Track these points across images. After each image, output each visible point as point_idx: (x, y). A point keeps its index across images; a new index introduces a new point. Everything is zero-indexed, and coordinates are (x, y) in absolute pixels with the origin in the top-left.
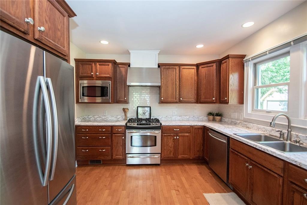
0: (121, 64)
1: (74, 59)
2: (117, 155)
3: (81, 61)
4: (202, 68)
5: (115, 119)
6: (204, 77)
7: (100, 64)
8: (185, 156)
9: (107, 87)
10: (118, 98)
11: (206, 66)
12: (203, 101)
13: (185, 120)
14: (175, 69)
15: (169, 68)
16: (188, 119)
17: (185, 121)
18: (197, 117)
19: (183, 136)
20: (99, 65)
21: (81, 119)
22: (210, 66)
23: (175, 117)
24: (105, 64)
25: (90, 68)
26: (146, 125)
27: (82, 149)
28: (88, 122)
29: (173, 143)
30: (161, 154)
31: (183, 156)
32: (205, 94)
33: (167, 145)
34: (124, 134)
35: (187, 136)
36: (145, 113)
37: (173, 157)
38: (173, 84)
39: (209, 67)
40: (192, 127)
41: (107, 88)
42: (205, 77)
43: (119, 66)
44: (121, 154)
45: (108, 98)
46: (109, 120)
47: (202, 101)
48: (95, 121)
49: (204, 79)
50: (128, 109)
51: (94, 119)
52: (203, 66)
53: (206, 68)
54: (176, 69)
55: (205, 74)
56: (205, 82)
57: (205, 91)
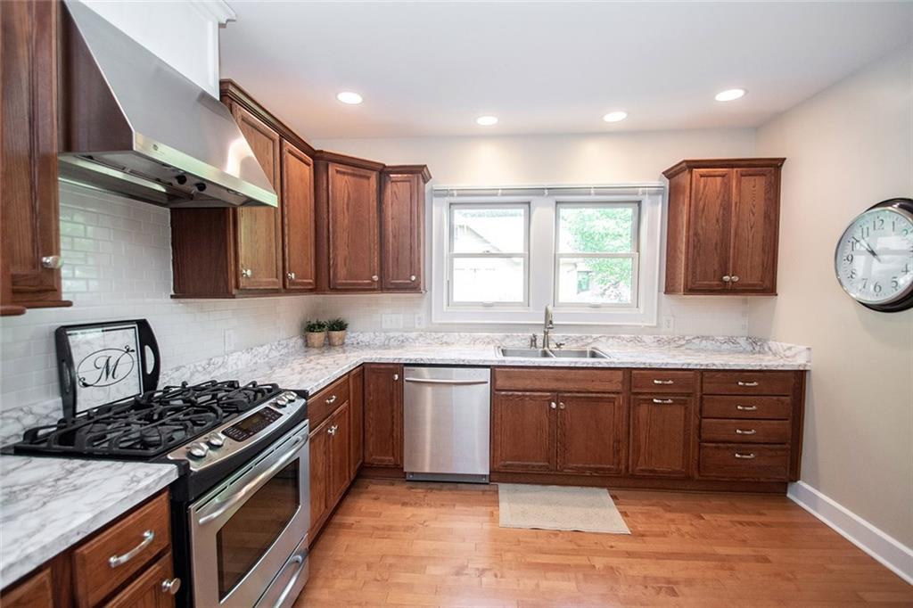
4: (337, 171)
6: (345, 206)
11: (349, 170)
14: (272, 143)
15: (258, 130)
23: (235, 355)
32: (347, 261)
36: (112, 364)
39: (359, 179)
40: (350, 374)
42: (348, 205)
47: (339, 284)
49: (345, 211)
52: (341, 168)
53: (350, 178)
54: (274, 141)
55: (346, 195)
56: (346, 221)
57: (347, 253)
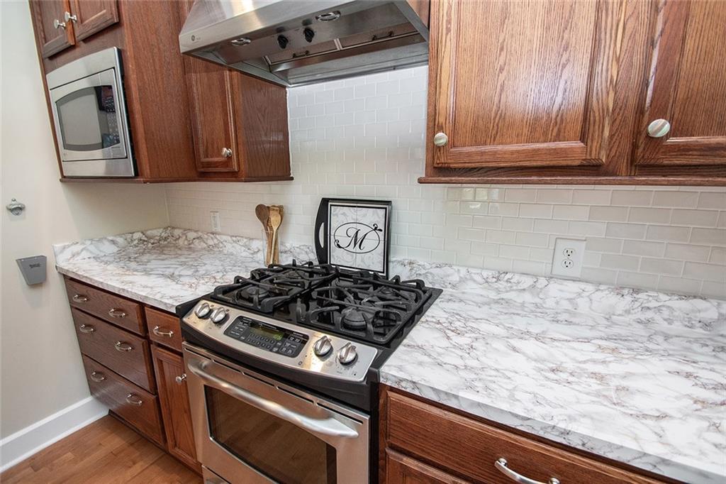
9: (110, 87)
10: (202, 151)
50: (280, 210)
51: (186, 242)
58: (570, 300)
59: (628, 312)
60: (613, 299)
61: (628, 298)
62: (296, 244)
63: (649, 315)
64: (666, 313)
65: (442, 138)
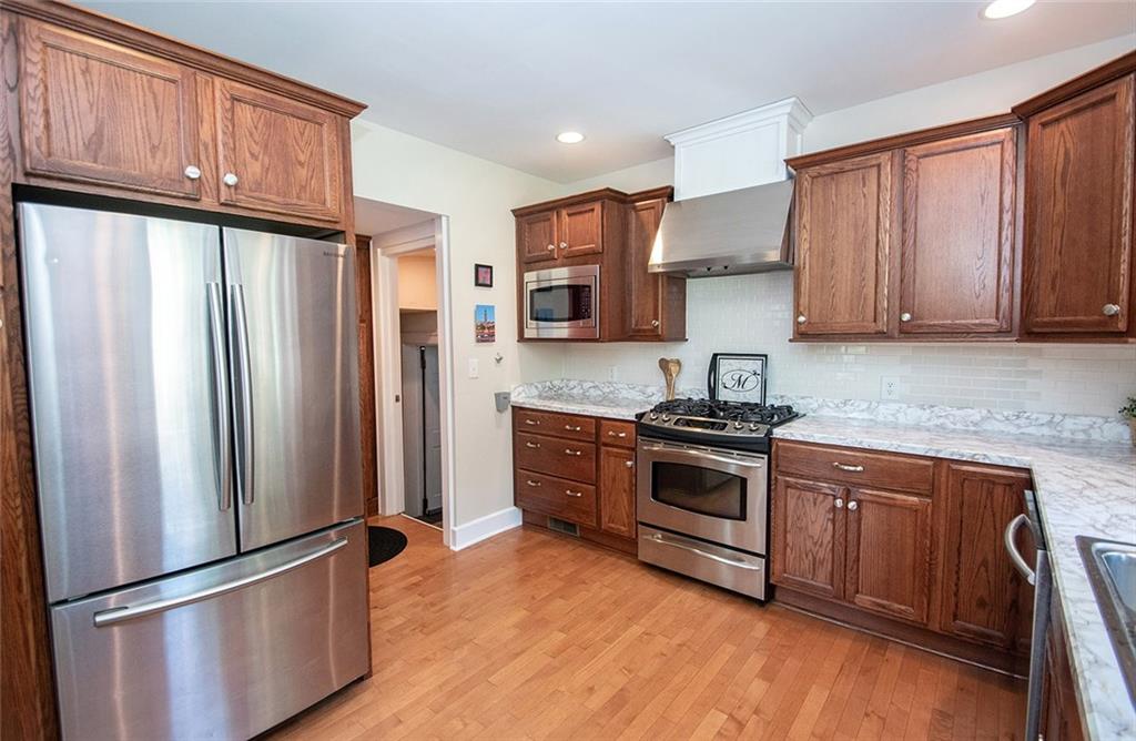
0: (643, 196)
1: (513, 211)
2: (611, 520)
3: (527, 214)
4: (1044, 125)
5: (638, 398)
7: (571, 212)
8: (896, 606)
9: (589, 287)
10: (633, 322)
11: (1066, 108)
12: (1046, 324)
13: (959, 426)
14: (875, 170)
15: (842, 172)
16: (975, 424)
17: (954, 431)
18: (1046, 418)
19: (890, 506)
20: (569, 215)
21: (536, 387)
22: (1094, 105)
23: (895, 406)
24: (583, 209)
25: (548, 230)
26: (707, 428)
27: (529, 478)
28: (567, 401)
29: (830, 525)
30: (768, 557)
31: (885, 602)
32: (1058, 281)
33: (801, 529)
34: (633, 449)
35: (914, 510)
36: (743, 379)
37: (824, 590)
38: (860, 246)
39: (1088, 115)
40: (945, 464)
41: (590, 291)
42: (1064, 174)
43: (635, 208)
44: (626, 521)
45: (591, 322)
46: (624, 398)
47: (1037, 325)
48: (585, 398)
50: (678, 363)
51: (581, 391)
53: (1072, 123)
54: (879, 166)
55: (1061, 159)
56: (1059, 207)
57: (1057, 267)
58: (893, 415)
59: (929, 420)
60: (920, 412)
61: (928, 411)
62: (688, 387)
63: (941, 420)
64: (951, 418)
65: (802, 319)
